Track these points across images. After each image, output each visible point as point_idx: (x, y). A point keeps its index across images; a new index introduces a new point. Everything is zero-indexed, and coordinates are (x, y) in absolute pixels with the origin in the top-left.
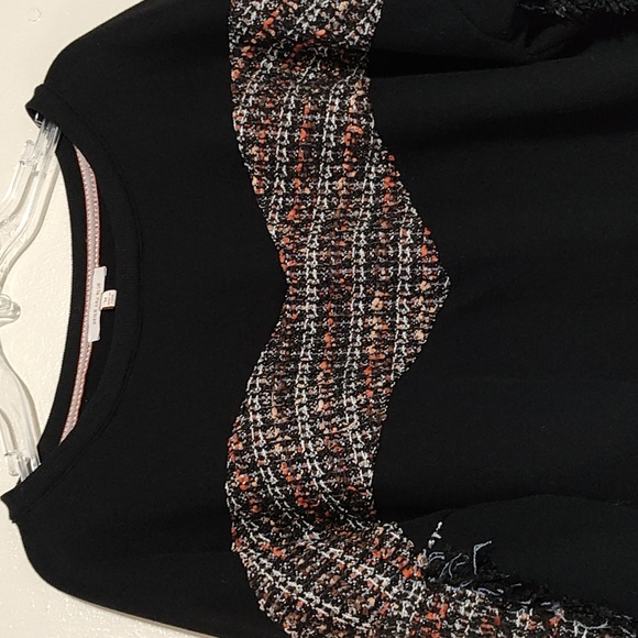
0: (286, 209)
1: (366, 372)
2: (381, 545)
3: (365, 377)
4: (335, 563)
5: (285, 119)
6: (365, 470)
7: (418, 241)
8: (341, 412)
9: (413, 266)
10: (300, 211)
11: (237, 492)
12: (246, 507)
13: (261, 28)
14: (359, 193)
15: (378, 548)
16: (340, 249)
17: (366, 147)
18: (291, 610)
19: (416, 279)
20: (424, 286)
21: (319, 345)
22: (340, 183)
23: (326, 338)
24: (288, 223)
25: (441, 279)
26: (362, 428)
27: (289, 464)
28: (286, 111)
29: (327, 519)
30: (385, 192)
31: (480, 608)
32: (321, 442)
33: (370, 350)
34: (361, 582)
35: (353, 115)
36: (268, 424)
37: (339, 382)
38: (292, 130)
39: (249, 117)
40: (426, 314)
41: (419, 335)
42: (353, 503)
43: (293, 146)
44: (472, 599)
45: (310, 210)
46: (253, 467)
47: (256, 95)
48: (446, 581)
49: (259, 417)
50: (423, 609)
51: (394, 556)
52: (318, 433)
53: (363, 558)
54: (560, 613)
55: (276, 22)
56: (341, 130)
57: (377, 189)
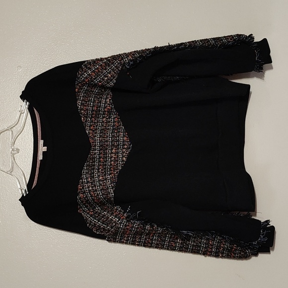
0: (91, 126)
1: (112, 169)
2: (116, 211)
3: (112, 170)
4: (105, 216)
5: (91, 104)
6: (112, 194)
7: (124, 136)
8: (106, 179)
9: (123, 142)
10: (94, 127)
11: (80, 198)
12: (82, 202)
13: (85, 81)
14: (109, 122)
15: (115, 212)
16: (105, 137)
17: (111, 112)
18: (95, 226)
19: (124, 145)
20: (126, 147)
21: (99, 161)
22: (104, 119)
23: (101, 159)
24: (91, 130)
25: (130, 145)
26: (111, 183)
27: (93, 192)
28: (91, 102)
29: (101, 204)
30: (116, 122)
31: (138, 225)
32: (101, 186)
33: (112, 163)
34: (111, 220)
35: (108, 104)
36: (88, 182)
37: (105, 172)
38: (92, 107)
39: (81, 103)
40: (126, 153)
41: (124, 159)
42: (109, 201)
43: (93, 111)
44: (137, 223)
45: (97, 126)
46: (84, 192)
47: (83, 97)
48: (131, 219)
49: (85, 180)
50: (126, 226)
51: (119, 214)
52: (100, 185)
53: (112, 214)
54: (156, 226)
55: (89, 80)
56: (105, 107)
57: (114, 121)
